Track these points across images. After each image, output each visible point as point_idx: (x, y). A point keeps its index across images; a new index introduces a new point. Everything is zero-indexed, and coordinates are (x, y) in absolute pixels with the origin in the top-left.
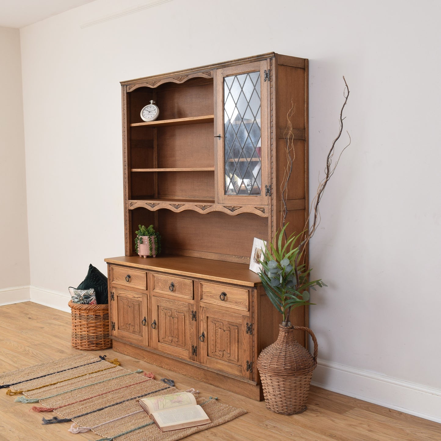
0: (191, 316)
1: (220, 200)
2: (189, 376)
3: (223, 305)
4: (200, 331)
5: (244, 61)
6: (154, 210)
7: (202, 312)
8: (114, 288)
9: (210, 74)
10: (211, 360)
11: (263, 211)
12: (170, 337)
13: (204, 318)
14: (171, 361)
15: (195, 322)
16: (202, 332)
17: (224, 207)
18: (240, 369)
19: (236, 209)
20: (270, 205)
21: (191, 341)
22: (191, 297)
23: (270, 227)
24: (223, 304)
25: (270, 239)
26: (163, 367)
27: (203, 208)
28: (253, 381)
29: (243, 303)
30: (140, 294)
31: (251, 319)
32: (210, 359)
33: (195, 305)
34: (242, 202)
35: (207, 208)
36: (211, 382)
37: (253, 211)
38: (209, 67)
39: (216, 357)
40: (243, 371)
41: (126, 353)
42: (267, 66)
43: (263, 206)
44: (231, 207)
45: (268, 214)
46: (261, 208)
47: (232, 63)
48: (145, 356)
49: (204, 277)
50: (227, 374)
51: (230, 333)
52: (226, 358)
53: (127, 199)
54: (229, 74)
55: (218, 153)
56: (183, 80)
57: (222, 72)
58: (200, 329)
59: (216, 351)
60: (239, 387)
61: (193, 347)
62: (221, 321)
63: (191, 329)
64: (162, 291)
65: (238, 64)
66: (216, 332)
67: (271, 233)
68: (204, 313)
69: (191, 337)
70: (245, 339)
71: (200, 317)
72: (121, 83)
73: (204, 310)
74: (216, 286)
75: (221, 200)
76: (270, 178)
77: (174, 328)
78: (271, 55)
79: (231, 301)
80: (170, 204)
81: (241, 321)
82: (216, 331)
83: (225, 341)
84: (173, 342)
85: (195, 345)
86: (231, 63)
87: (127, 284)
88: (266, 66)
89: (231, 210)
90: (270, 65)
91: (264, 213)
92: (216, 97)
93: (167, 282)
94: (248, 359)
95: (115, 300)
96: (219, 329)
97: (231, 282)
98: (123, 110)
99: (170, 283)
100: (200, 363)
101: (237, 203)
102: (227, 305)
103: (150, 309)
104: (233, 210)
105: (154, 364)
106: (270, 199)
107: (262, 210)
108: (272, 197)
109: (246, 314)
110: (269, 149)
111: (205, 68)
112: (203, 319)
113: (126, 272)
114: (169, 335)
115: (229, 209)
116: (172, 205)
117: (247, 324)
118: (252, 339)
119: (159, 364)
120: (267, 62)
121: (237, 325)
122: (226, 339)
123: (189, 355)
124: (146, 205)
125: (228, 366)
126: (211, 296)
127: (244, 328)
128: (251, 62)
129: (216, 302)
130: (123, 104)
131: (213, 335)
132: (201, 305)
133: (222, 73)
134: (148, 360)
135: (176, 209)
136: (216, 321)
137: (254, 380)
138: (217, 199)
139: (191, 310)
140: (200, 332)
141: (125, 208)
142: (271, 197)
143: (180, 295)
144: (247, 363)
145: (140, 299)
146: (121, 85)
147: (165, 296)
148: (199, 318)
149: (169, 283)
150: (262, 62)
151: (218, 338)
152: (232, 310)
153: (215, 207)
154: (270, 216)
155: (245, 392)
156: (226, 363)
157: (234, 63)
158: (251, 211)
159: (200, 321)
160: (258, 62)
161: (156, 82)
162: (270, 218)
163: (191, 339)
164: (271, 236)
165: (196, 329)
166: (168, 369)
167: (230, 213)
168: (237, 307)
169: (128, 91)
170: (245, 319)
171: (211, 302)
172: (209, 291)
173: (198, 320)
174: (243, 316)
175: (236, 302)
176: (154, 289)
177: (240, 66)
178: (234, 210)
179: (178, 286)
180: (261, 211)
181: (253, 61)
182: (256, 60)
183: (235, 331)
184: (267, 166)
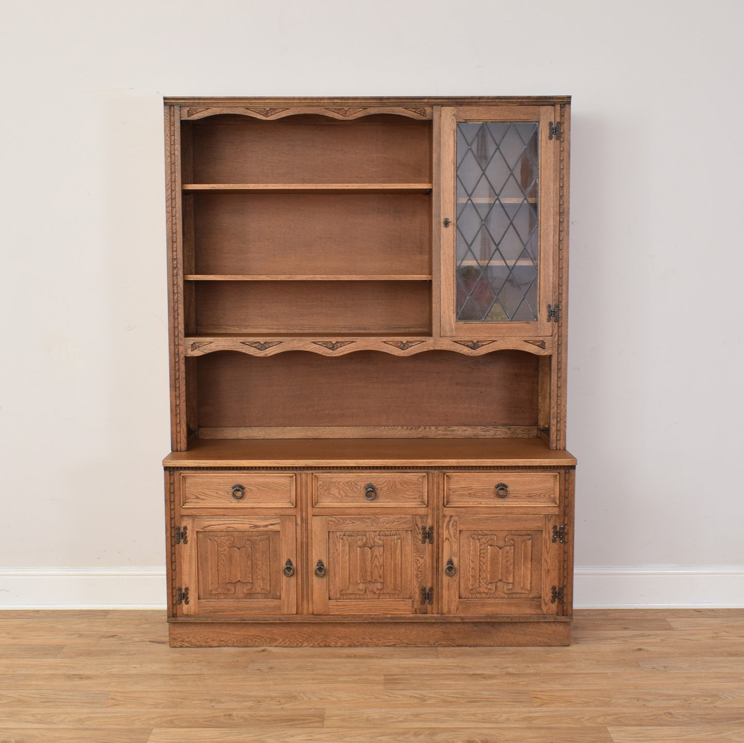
0: (420, 537)
1: (446, 332)
2: (404, 645)
3: (502, 506)
4: (442, 558)
5: (507, 101)
6: (266, 355)
7: (448, 525)
8: (185, 518)
9: (424, 113)
10: (470, 603)
11: (542, 345)
12: (361, 584)
13: (452, 534)
14: (354, 629)
15: (430, 545)
16: (445, 560)
17: (455, 342)
18: (538, 604)
19: (483, 345)
20: (557, 336)
21: (420, 580)
22: (420, 503)
23: (556, 370)
24: (501, 503)
25: (556, 390)
26: (333, 644)
27: (403, 346)
28: (563, 615)
29: (544, 496)
30: (274, 517)
31: (562, 518)
32: (467, 603)
33: (430, 516)
34: (497, 332)
35: (412, 346)
36: (460, 642)
37: (519, 347)
38: (425, 101)
39: (478, 596)
40: (543, 605)
41: (215, 643)
42: (555, 116)
43: (541, 339)
44: (472, 341)
45: (553, 350)
46: (536, 341)
47: (481, 101)
48: (276, 637)
49: (464, 462)
50: (508, 617)
51: (514, 549)
52: (503, 592)
53: (182, 335)
54: (471, 119)
55: (442, 251)
56: (354, 115)
57: (453, 113)
58: (443, 555)
59: (479, 586)
60: (525, 635)
61: (424, 589)
62: (493, 532)
63: (420, 559)
64: (342, 504)
65: (494, 104)
66: (480, 554)
67: (557, 381)
68: (453, 525)
69: (419, 573)
70: (548, 553)
71: (443, 534)
72: (165, 99)
73: (452, 521)
74: (483, 476)
75: (448, 330)
76: (557, 294)
77: (374, 565)
78: (566, 101)
79: (518, 495)
80: (314, 343)
81: (539, 524)
82: (480, 551)
83: (502, 564)
84: (368, 591)
85: (429, 585)
86: (478, 101)
87: (235, 504)
88: (553, 115)
89: (471, 348)
90: (561, 115)
91: (544, 349)
92: (439, 155)
93: (356, 484)
94: (556, 583)
95: (189, 542)
96: (489, 547)
97: (528, 464)
98: (168, 154)
99: (363, 486)
100: (441, 614)
101: (486, 335)
102: (510, 503)
103: (302, 542)
104: (474, 346)
105: (306, 644)
106: (556, 326)
107: (540, 343)
108: (560, 323)
109: (552, 511)
110: (556, 248)
111: (414, 101)
112: (451, 537)
113: (230, 480)
114: (359, 582)
115: (467, 346)
116: (320, 343)
117: (555, 527)
118: (564, 548)
119: (320, 641)
120: (555, 109)
121: (529, 532)
122: (504, 561)
123: (413, 607)
124: (241, 347)
125: (509, 604)
126: (469, 494)
127: (548, 535)
128: (522, 104)
129: (483, 503)
130: (169, 142)
131: (473, 560)
132: (446, 513)
133: (454, 115)
134: (287, 640)
135: (332, 351)
136: (479, 535)
137: (565, 614)
138: (439, 329)
139: (420, 525)
140: (442, 561)
141: (174, 354)
142: (558, 324)
143: (391, 504)
144: (551, 591)
145: (277, 528)
146: (164, 103)
147: (347, 511)
148: (441, 536)
149: (363, 484)
150: (543, 109)
151: (484, 564)
152: (521, 511)
153: (434, 343)
154: (556, 352)
155: (540, 639)
156: (505, 601)
157: (484, 101)
158: (515, 346)
159: (443, 542)
160: (536, 107)
161: (274, 109)
162: (557, 356)
163: (418, 578)
164: (557, 384)
165: (433, 557)
166: (347, 644)
167: (468, 352)
168: (532, 503)
169: (185, 118)
170: (549, 520)
171: (471, 504)
172: (466, 486)
173: (438, 540)
174: (546, 516)
175: (529, 497)
176: (318, 502)
177: (495, 107)
178: (478, 347)
179: (385, 489)
180: (538, 346)
181: (526, 103)
182: (532, 103)
183: (526, 543)
184: (551, 273)
